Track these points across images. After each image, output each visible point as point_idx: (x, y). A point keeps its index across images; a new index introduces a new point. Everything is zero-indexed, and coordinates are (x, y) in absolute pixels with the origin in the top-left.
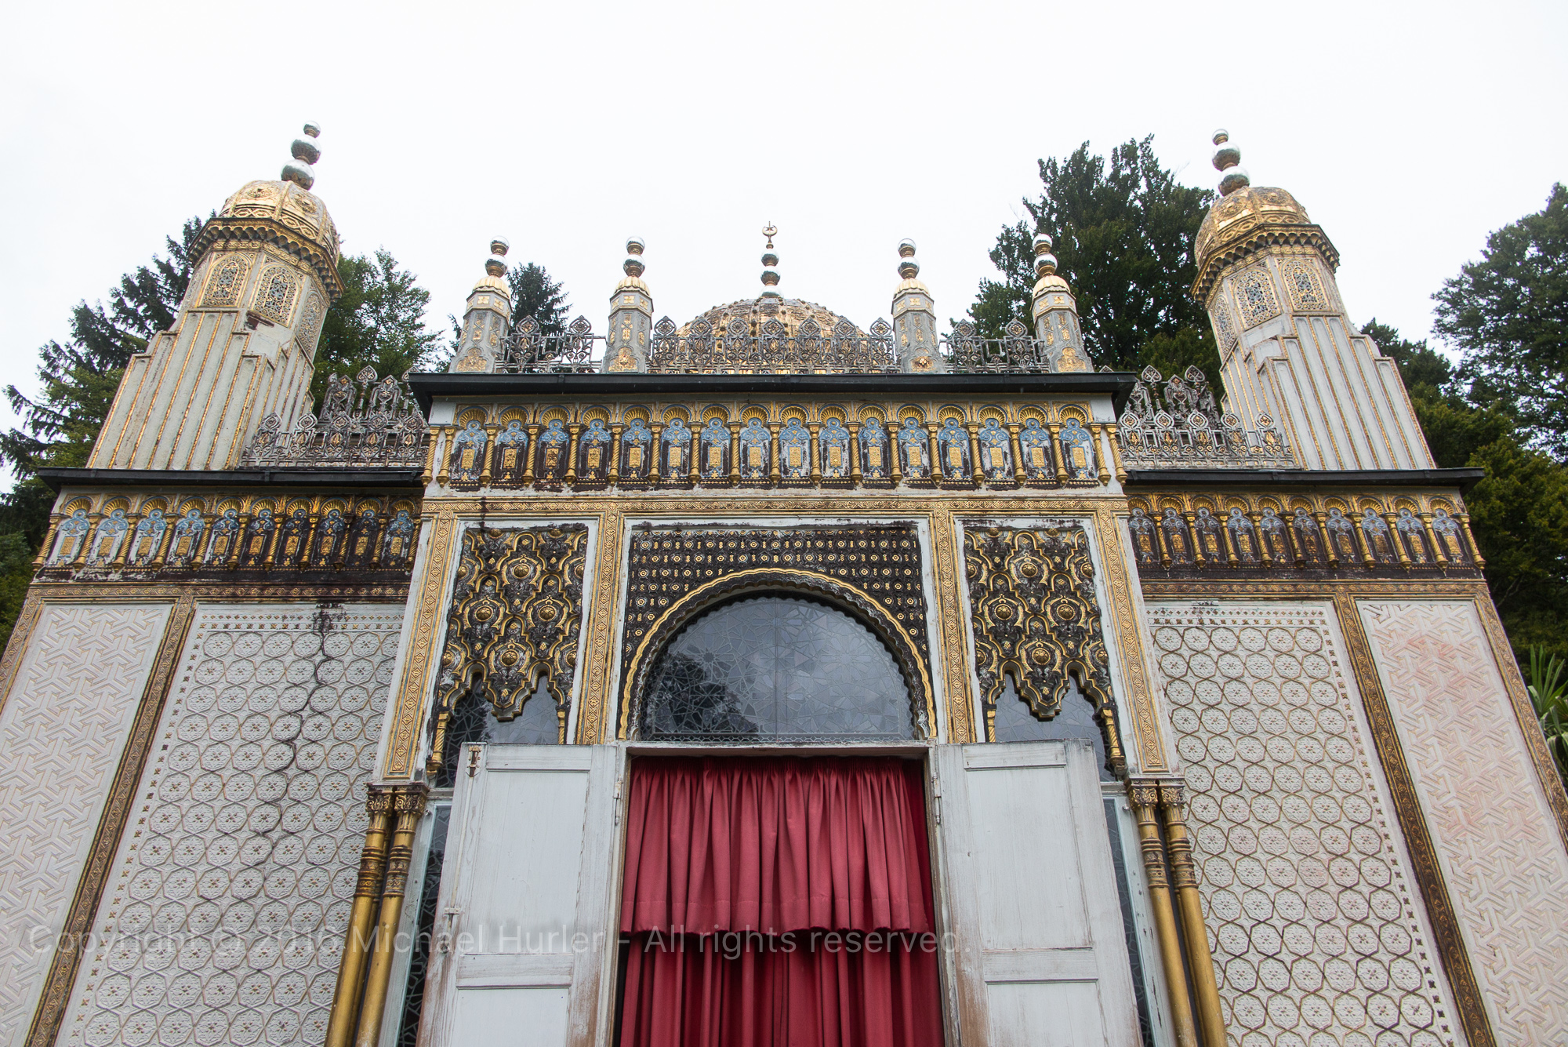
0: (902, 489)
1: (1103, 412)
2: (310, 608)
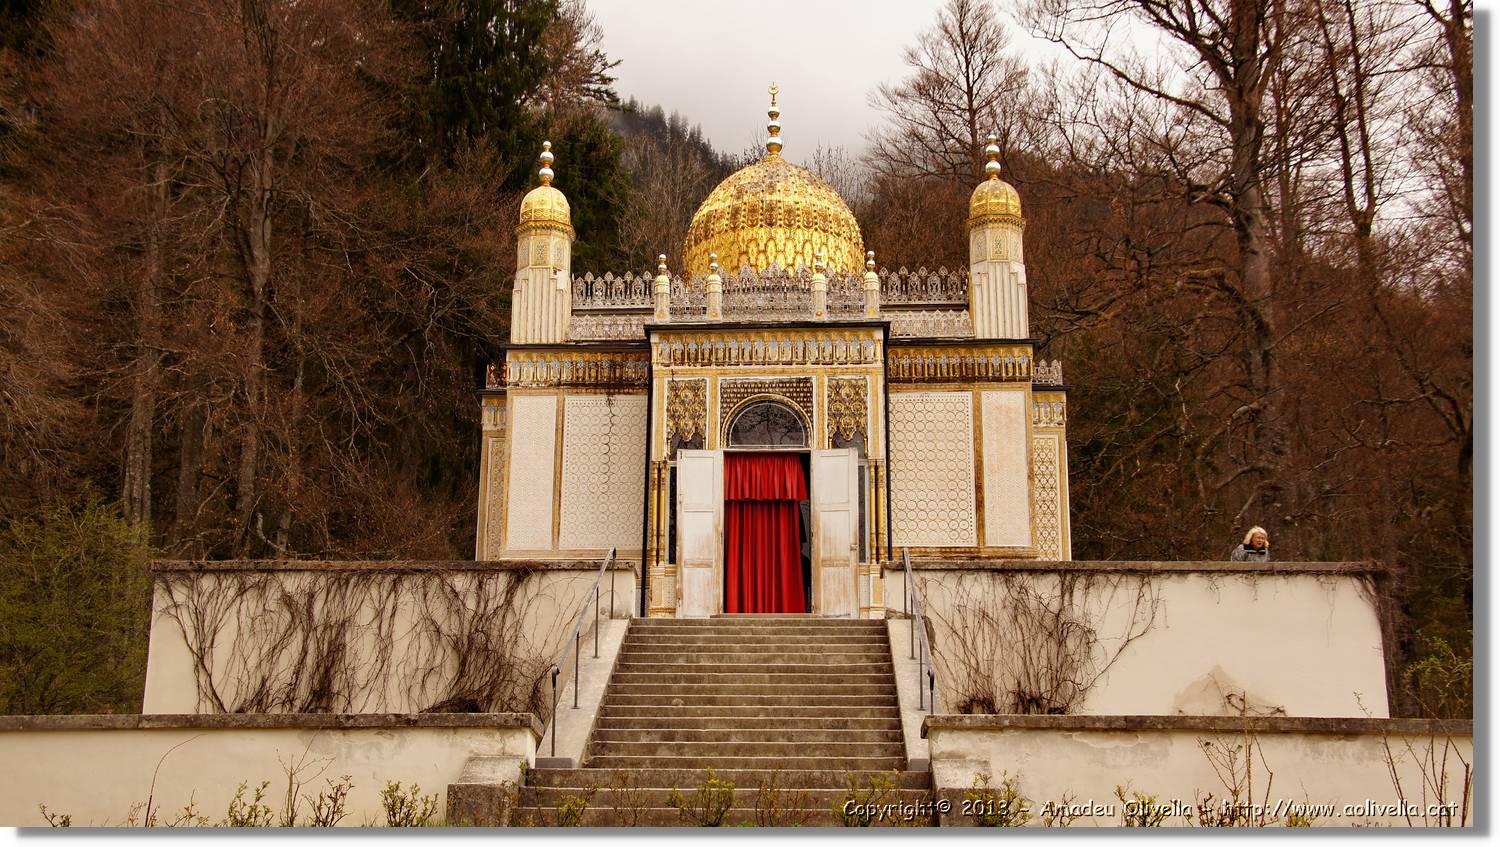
0: (809, 365)
1: (879, 335)
2: (604, 397)
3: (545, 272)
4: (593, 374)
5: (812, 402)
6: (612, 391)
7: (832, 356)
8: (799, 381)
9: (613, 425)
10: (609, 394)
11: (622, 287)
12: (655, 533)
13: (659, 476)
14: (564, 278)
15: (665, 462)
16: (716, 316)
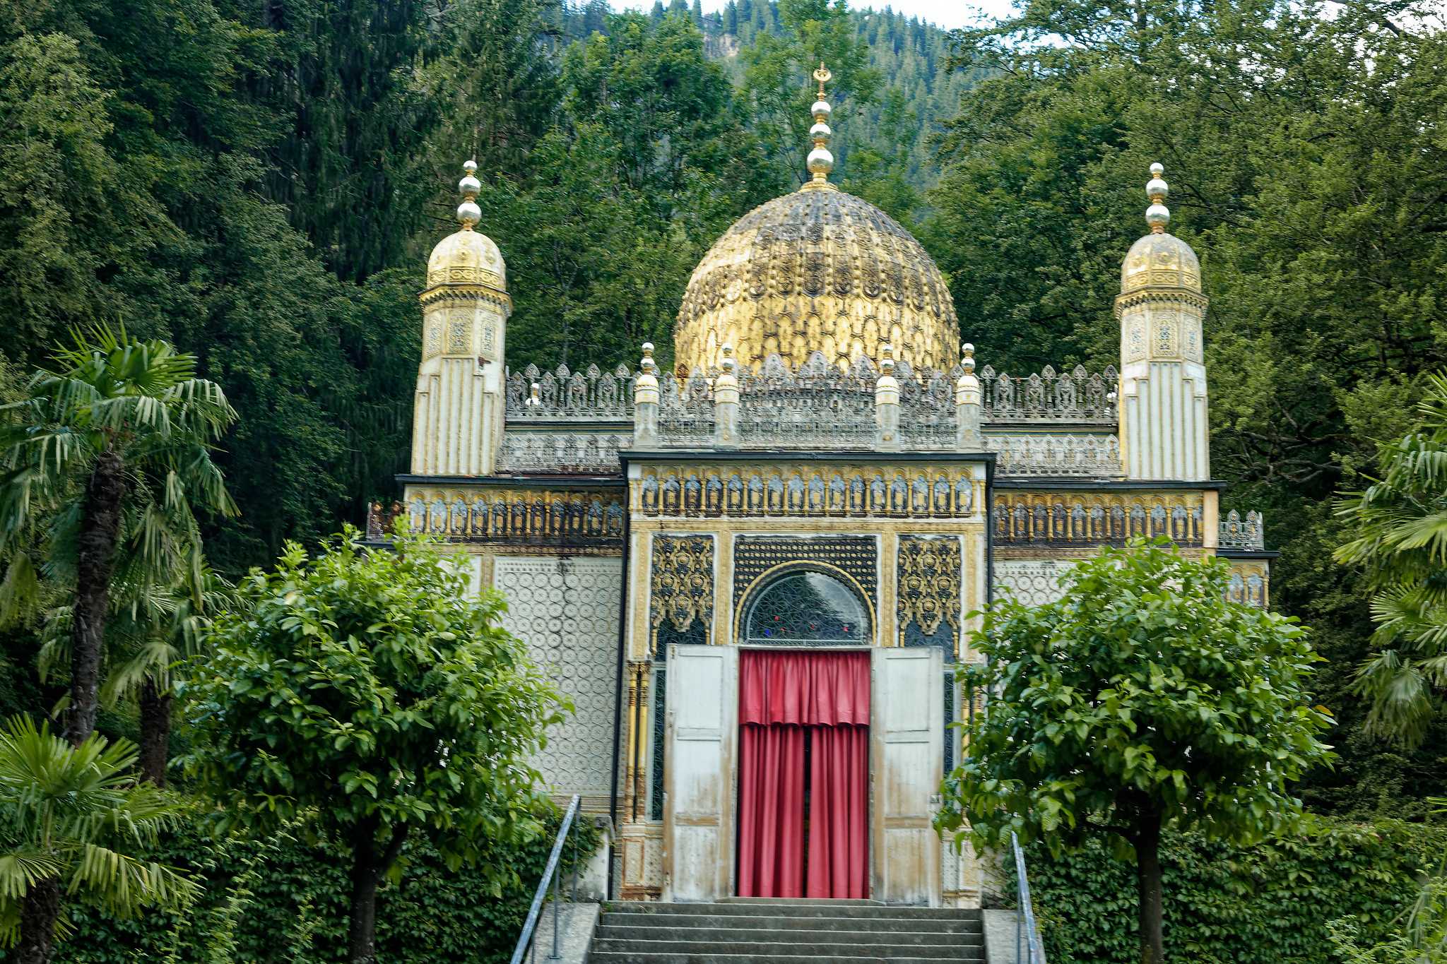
0: (869, 519)
1: (979, 473)
2: (553, 562)
3: (467, 365)
4: (538, 524)
5: (874, 574)
6: (566, 550)
7: (905, 505)
8: (855, 541)
9: (568, 603)
10: (562, 556)
11: (583, 388)
12: (632, 772)
13: (639, 684)
14: (494, 375)
15: (648, 664)
16: (726, 438)
